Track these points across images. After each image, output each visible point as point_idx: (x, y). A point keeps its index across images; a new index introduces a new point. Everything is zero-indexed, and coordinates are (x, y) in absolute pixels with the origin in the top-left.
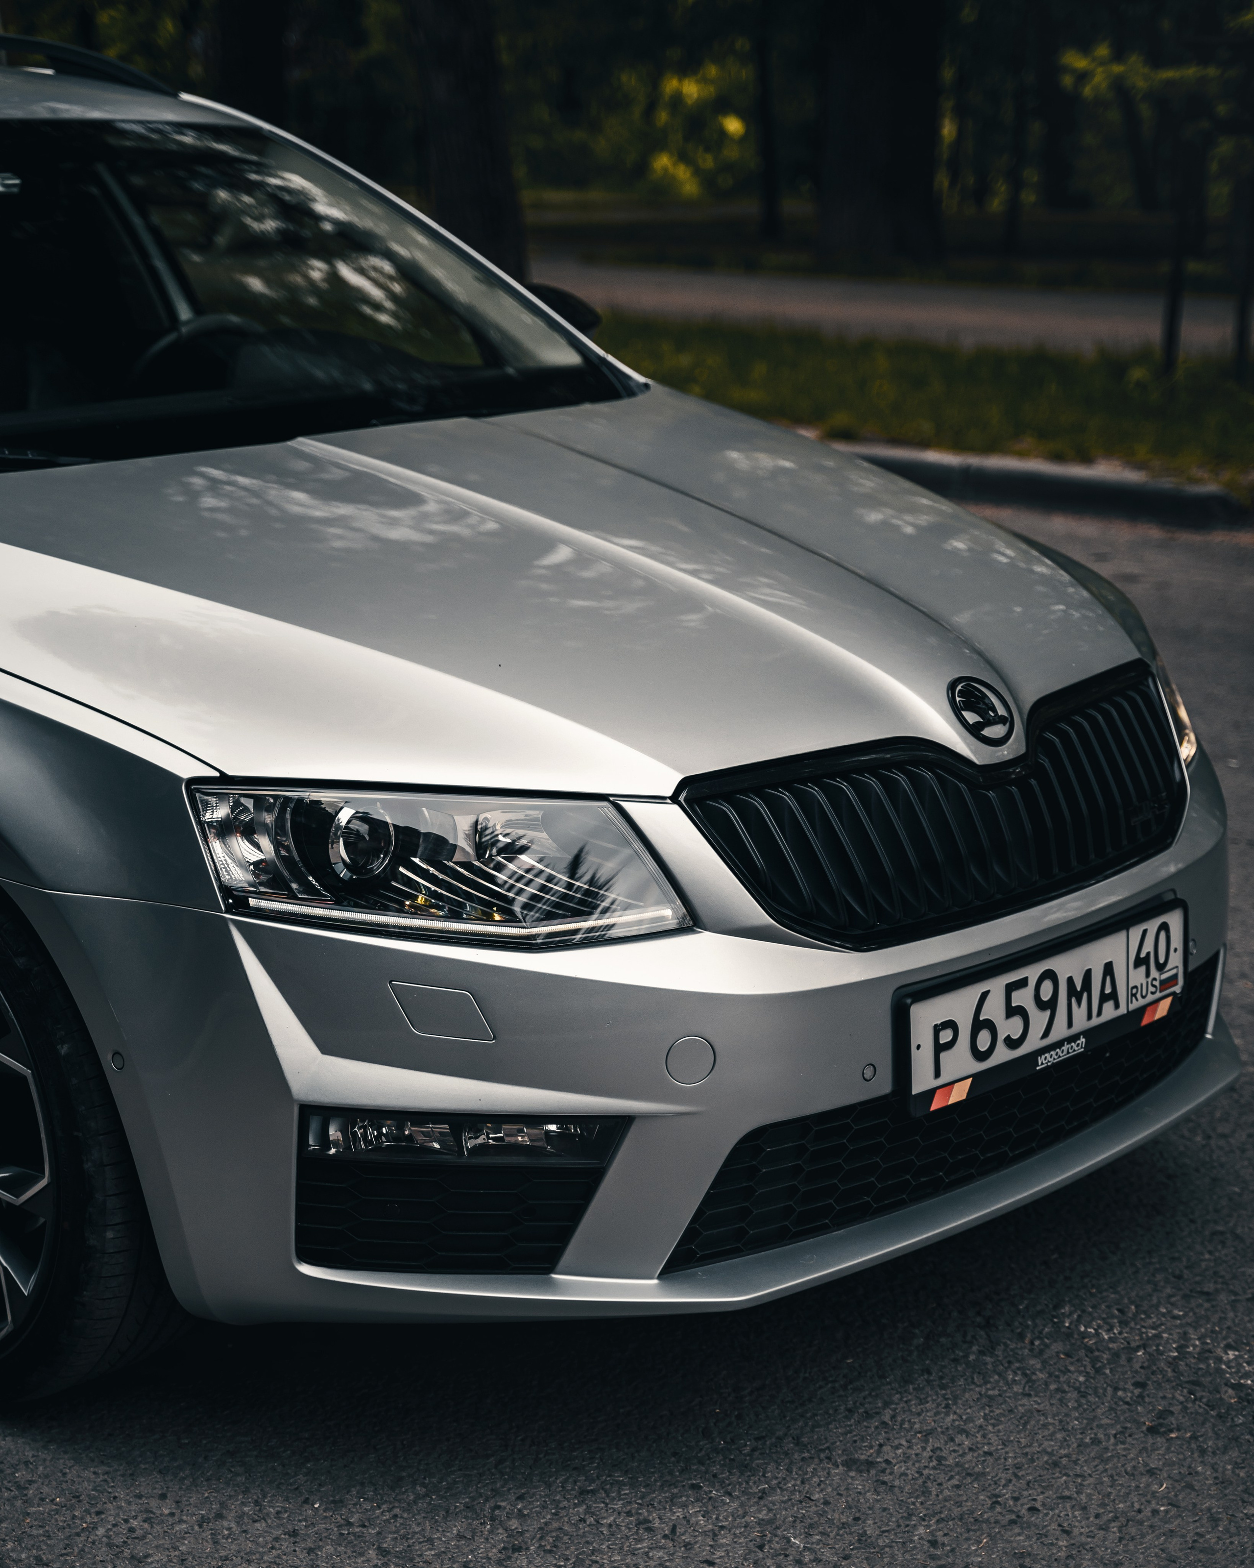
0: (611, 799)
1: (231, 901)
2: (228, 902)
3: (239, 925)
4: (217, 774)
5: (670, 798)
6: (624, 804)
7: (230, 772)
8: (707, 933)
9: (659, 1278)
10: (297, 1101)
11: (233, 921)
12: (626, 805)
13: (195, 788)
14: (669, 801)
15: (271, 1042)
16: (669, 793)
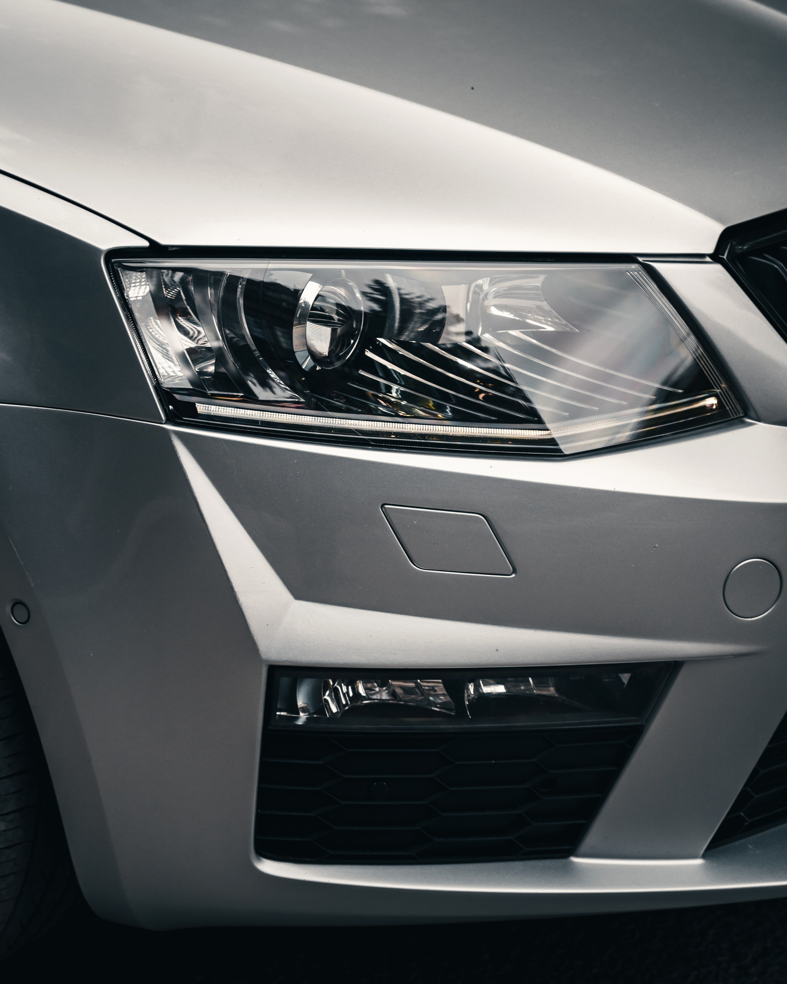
0: (640, 259)
1: (171, 407)
2: (169, 408)
3: (185, 438)
4: (146, 244)
5: (710, 256)
6: (658, 266)
7: (163, 241)
8: (761, 425)
9: (704, 857)
10: (266, 661)
11: (177, 433)
12: (660, 267)
13: (115, 262)
14: (708, 259)
15: (232, 588)
16: (710, 249)
